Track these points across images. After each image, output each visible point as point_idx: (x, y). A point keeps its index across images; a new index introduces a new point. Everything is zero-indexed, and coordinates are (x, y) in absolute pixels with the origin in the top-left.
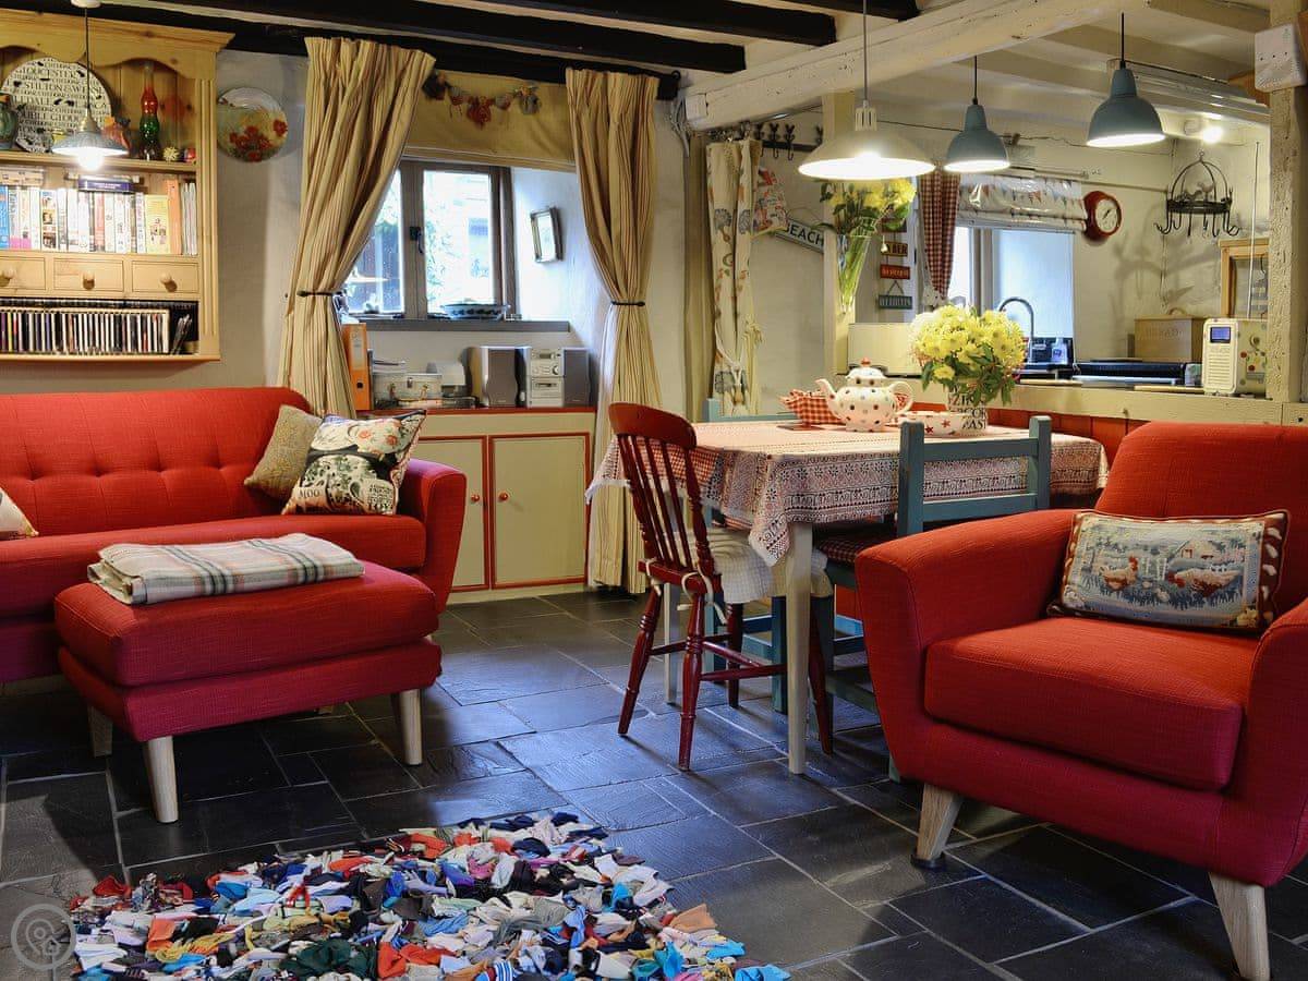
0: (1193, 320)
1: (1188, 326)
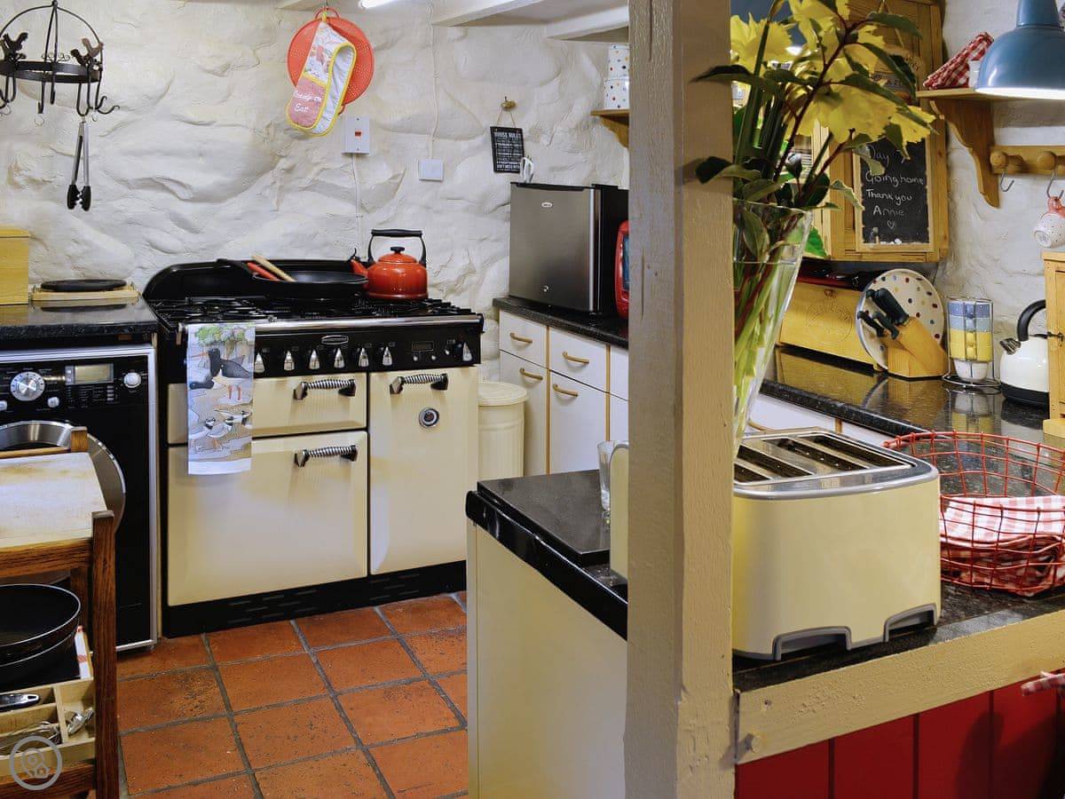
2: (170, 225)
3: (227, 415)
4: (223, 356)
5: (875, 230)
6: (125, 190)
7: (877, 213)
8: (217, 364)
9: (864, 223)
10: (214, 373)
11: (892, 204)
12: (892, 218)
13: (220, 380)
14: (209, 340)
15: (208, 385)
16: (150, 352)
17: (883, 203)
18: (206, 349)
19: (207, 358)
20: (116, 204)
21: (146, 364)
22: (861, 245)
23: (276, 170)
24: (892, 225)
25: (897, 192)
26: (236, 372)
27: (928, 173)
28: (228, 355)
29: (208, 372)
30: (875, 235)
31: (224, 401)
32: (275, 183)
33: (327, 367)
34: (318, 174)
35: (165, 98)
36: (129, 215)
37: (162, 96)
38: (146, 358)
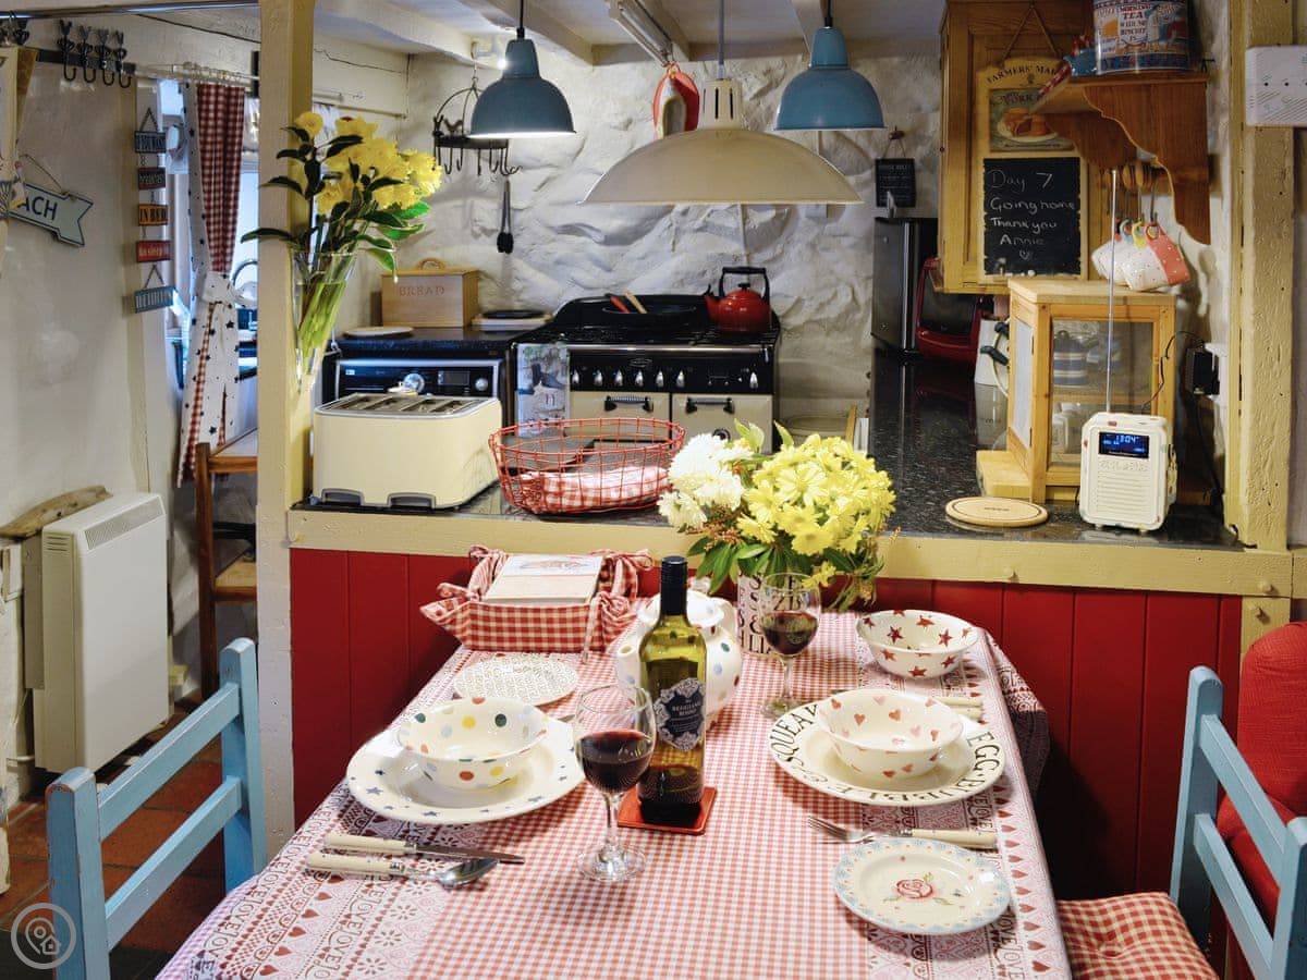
0: (463, 276)
1: (459, 284)
2: (588, 264)
3: (543, 416)
4: (543, 370)
5: (1003, 261)
6: (553, 235)
7: (1006, 243)
8: (538, 376)
9: (986, 254)
10: (535, 383)
11: (1028, 233)
12: (1026, 248)
13: (539, 388)
14: (532, 357)
15: (531, 392)
16: (495, 364)
17: (1011, 232)
18: (530, 364)
19: (530, 370)
20: (549, 247)
21: (492, 373)
22: (984, 278)
23: (672, 214)
24: (1026, 256)
25: (1037, 219)
26: (553, 384)
27: (1083, 196)
28: (547, 369)
29: (530, 381)
30: (1001, 265)
31: (542, 405)
32: (671, 225)
33: (629, 385)
34: (709, 215)
35: (581, 155)
36: (557, 256)
37: (578, 153)
38: (492, 368)
